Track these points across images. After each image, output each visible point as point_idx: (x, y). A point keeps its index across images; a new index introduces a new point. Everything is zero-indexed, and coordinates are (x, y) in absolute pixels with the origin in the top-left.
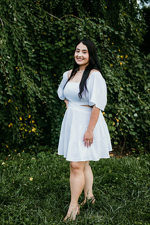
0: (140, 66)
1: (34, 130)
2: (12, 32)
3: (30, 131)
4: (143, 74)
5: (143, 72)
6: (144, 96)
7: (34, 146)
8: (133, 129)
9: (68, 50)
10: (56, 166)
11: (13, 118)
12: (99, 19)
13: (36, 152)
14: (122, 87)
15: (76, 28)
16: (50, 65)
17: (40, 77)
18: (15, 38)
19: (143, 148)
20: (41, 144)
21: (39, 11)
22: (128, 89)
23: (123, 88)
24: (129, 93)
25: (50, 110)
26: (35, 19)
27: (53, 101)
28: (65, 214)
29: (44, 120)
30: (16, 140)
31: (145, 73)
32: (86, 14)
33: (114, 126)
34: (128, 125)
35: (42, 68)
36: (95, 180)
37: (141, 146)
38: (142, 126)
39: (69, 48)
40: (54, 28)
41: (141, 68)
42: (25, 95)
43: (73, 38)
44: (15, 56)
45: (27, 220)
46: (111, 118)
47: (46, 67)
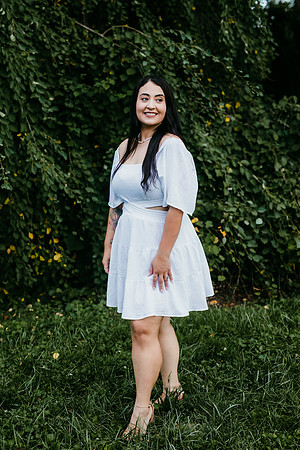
0: (266, 123)
1: (57, 257)
2: (7, 64)
3: (50, 261)
4: (270, 139)
5: (272, 136)
6: (274, 184)
7: (59, 290)
8: (255, 249)
9: (121, 96)
10: (105, 328)
11: (16, 236)
12: (181, 32)
13: (63, 301)
14: (231, 166)
15: (135, 51)
16: (86, 126)
17: (66, 152)
18: (13, 75)
19: (274, 286)
20: (73, 286)
21: (59, 18)
22: (242, 170)
23: (233, 168)
24: (245, 177)
25: (90, 217)
26: (53, 35)
27: (95, 199)
28: (125, 422)
29: (77, 237)
30: (22, 279)
31: (276, 137)
32: (154, 24)
33: (217, 245)
34: (245, 242)
35: (71, 134)
36: (183, 354)
37: (272, 283)
38: (273, 242)
39: (123, 93)
40: (91, 53)
41: (267, 127)
42: (37, 188)
43: (129, 72)
44: (15, 111)
45: (51, 437)
46: (210, 228)
47: (78, 131)
